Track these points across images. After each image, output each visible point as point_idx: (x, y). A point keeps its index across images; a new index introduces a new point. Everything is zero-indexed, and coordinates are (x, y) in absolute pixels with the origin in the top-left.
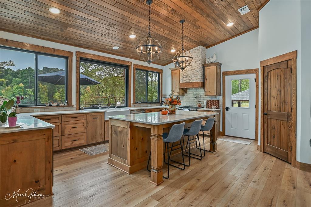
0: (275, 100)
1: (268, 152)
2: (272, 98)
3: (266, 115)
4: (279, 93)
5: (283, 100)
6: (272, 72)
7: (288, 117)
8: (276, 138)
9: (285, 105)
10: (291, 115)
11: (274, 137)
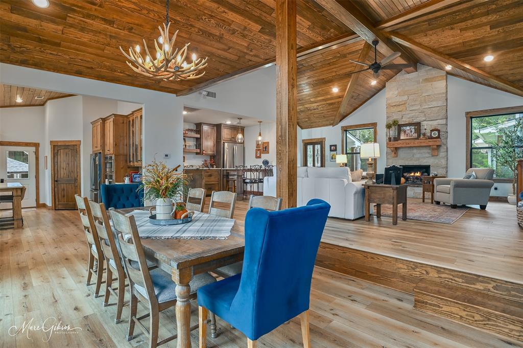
0: (65, 170)
1: (60, 208)
2: (62, 169)
3: (56, 181)
4: (67, 165)
5: (70, 170)
6: (62, 150)
7: (75, 180)
8: (65, 197)
9: (72, 174)
10: (77, 179)
11: (64, 196)
